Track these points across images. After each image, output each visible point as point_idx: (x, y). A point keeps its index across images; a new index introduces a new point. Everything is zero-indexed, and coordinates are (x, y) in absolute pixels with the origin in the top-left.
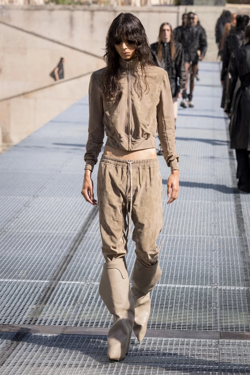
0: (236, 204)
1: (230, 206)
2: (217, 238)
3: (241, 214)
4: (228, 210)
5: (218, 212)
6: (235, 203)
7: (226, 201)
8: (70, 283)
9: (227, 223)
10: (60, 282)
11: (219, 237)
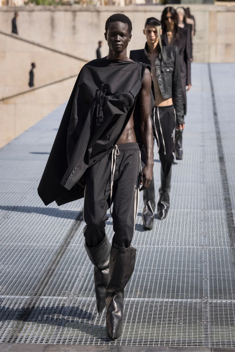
0: (227, 213)
1: (221, 214)
2: (207, 248)
3: (233, 222)
4: (219, 219)
5: (208, 221)
6: (226, 211)
7: (217, 209)
8: (52, 298)
9: (217, 233)
10: (42, 298)
11: (209, 247)
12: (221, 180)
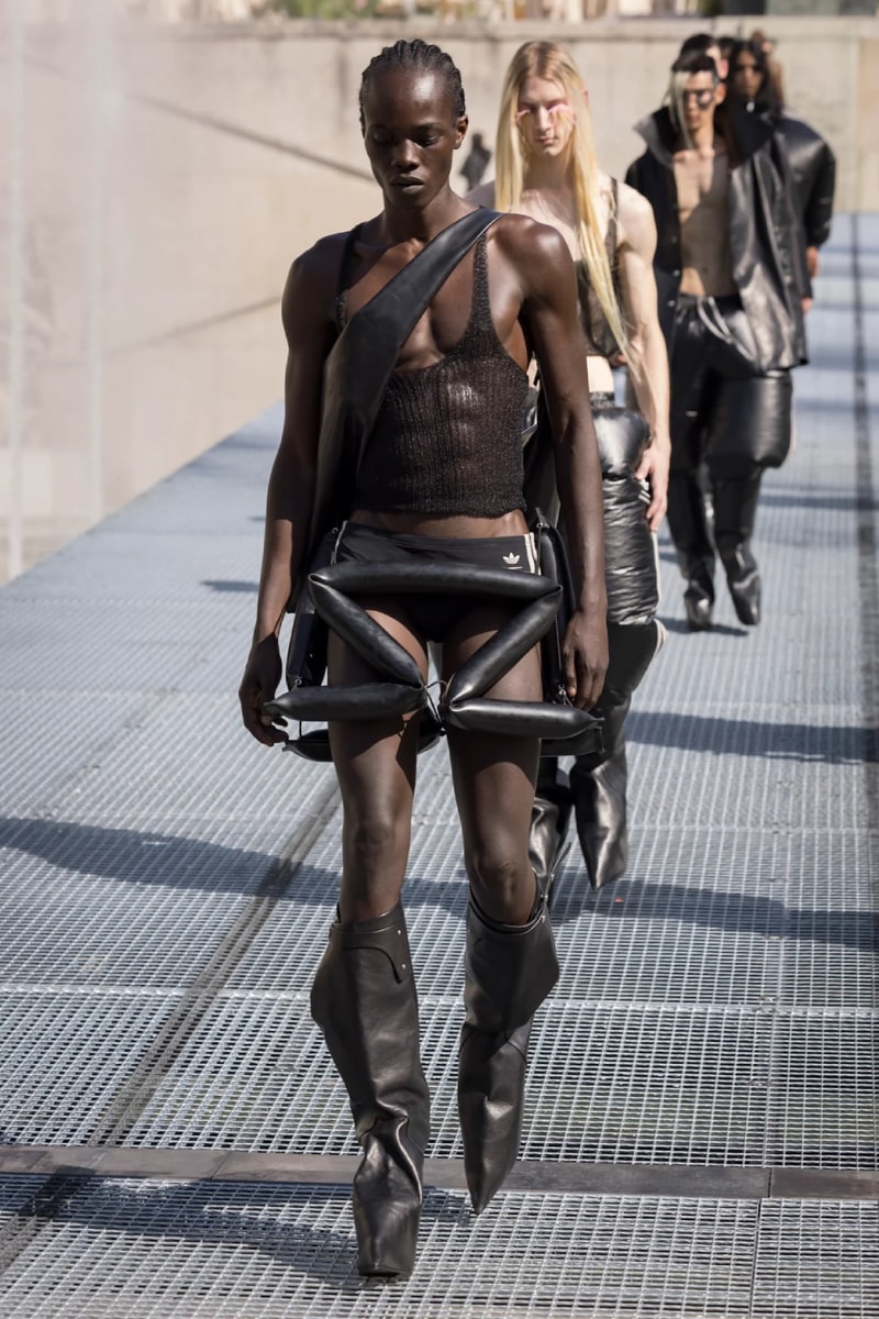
0: (868, 715)
1: (845, 719)
2: (788, 833)
6: (864, 709)
7: (834, 703)
8: (259, 996)
9: (829, 781)
10: (224, 995)
11: (797, 831)
12: (860, 603)
